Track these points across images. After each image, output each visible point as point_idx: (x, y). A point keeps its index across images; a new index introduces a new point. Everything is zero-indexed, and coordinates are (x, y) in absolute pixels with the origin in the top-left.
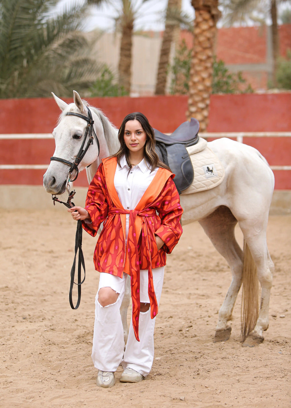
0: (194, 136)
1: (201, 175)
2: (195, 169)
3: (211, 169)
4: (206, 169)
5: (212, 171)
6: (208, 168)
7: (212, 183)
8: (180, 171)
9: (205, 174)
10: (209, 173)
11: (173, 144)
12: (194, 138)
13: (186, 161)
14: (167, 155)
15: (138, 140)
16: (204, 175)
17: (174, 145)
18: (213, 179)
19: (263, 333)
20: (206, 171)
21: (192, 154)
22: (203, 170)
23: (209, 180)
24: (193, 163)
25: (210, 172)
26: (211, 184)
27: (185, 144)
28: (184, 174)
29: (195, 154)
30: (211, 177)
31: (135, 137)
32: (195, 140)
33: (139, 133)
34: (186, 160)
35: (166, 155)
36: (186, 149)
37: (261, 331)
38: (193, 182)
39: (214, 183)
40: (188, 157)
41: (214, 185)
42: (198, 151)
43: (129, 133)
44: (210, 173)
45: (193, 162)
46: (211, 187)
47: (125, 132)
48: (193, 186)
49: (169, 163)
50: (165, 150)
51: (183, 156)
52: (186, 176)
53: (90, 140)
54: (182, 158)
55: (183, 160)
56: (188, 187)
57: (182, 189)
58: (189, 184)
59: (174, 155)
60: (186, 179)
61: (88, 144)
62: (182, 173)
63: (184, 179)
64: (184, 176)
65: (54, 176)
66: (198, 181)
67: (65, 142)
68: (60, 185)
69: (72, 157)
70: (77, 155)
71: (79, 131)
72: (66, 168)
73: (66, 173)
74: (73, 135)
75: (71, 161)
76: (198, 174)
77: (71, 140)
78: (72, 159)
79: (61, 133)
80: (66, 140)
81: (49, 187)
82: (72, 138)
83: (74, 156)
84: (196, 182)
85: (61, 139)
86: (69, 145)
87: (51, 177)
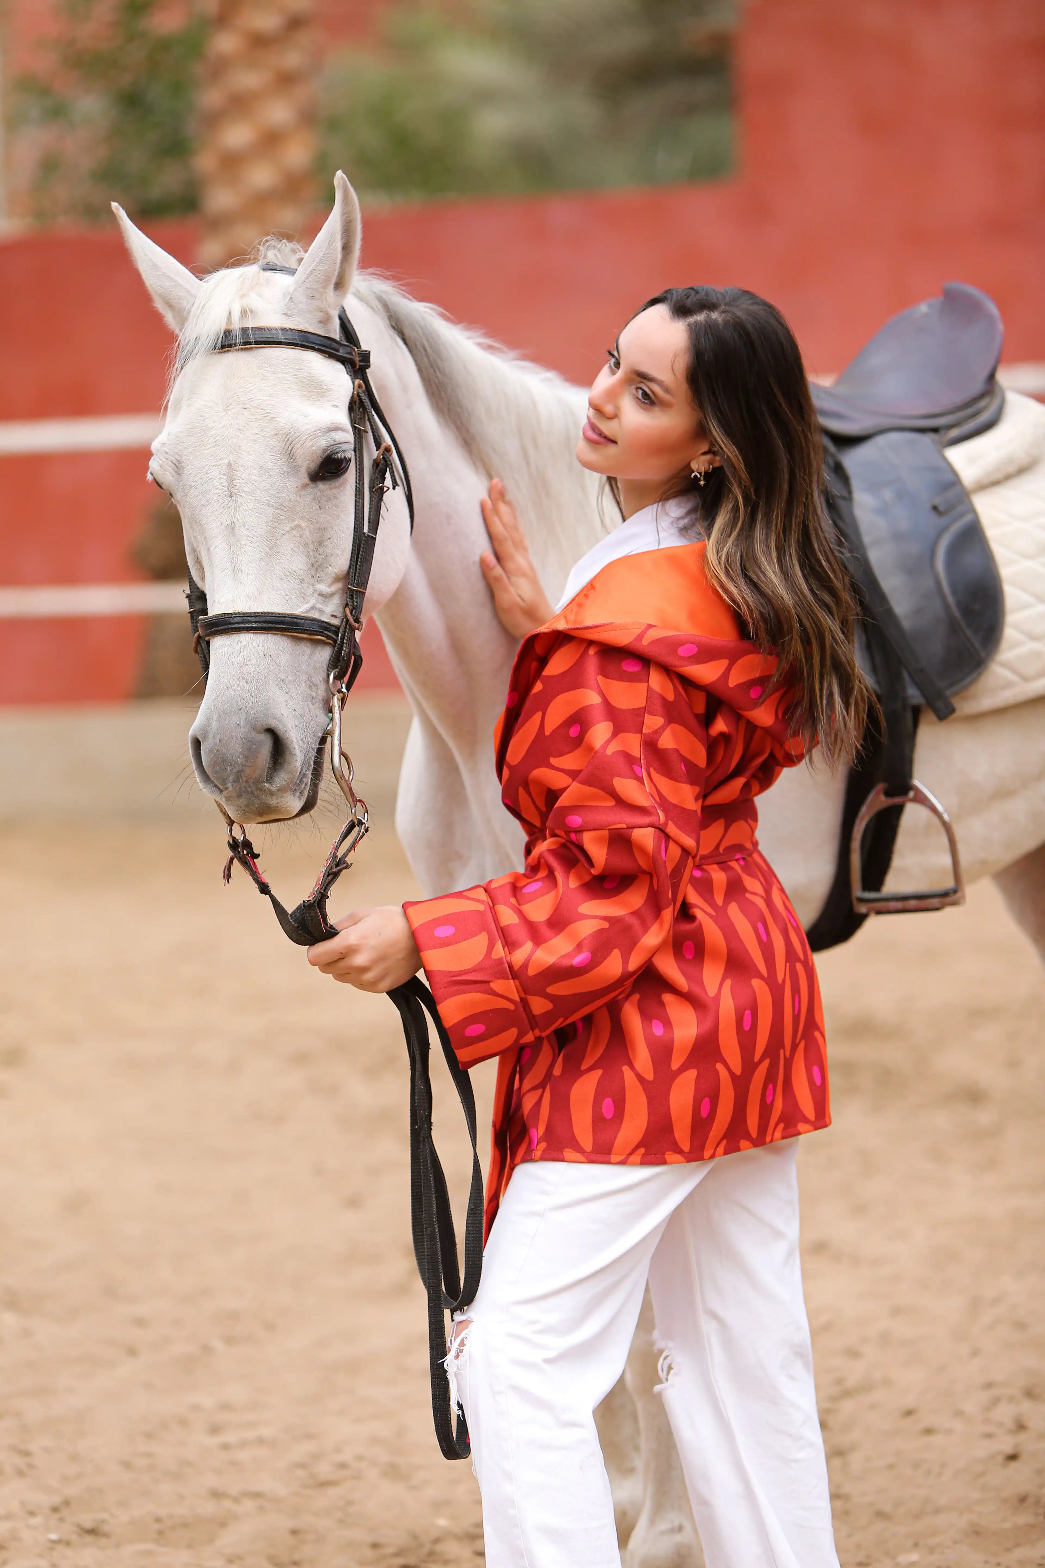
0: (978, 386)
2: (1006, 572)
8: (929, 583)
11: (871, 431)
12: (982, 396)
13: (957, 527)
14: (849, 498)
17: (880, 440)
21: (986, 486)
27: (935, 430)
28: (950, 599)
29: (995, 483)
32: (986, 407)
34: (954, 520)
35: (845, 494)
36: (945, 459)
38: (1004, 644)
42: (1011, 469)
45: (991, 533)
48: (1004, 665)
49: (867, 539)
50: (839, 470)
51: (937, 501)
52: (967, 611)
53: (381, 467)
54: (935, 508)
55: (942, 521)
56: (980, 675)
57: (951, 685)
58: (983, 654)
59: (888, 494)
60: (968, 632)
61: (378, 494)
62: (943, 596)
63: (953, 627)
64: (957, 614)
65: (273, 723)
66: (1033, 637)
67: (270, 511)
68: (305, 763)
69: (323, 587)
70: (345, 572)
71: (336, 429)
72: (306, 657)
73: (312, 685)
74: (314, 466)
75: (321, 611)
76: (1026, 598)
77: (303, 493)
78: (325, 597)
79: (226, 461)
80: (272, 502)
81: (252, 793)
82: (306, 480)
83: (330, 580)
84: (1016, 645)
85: (236, 501)
86: (296, 522)
87: (254, 734)
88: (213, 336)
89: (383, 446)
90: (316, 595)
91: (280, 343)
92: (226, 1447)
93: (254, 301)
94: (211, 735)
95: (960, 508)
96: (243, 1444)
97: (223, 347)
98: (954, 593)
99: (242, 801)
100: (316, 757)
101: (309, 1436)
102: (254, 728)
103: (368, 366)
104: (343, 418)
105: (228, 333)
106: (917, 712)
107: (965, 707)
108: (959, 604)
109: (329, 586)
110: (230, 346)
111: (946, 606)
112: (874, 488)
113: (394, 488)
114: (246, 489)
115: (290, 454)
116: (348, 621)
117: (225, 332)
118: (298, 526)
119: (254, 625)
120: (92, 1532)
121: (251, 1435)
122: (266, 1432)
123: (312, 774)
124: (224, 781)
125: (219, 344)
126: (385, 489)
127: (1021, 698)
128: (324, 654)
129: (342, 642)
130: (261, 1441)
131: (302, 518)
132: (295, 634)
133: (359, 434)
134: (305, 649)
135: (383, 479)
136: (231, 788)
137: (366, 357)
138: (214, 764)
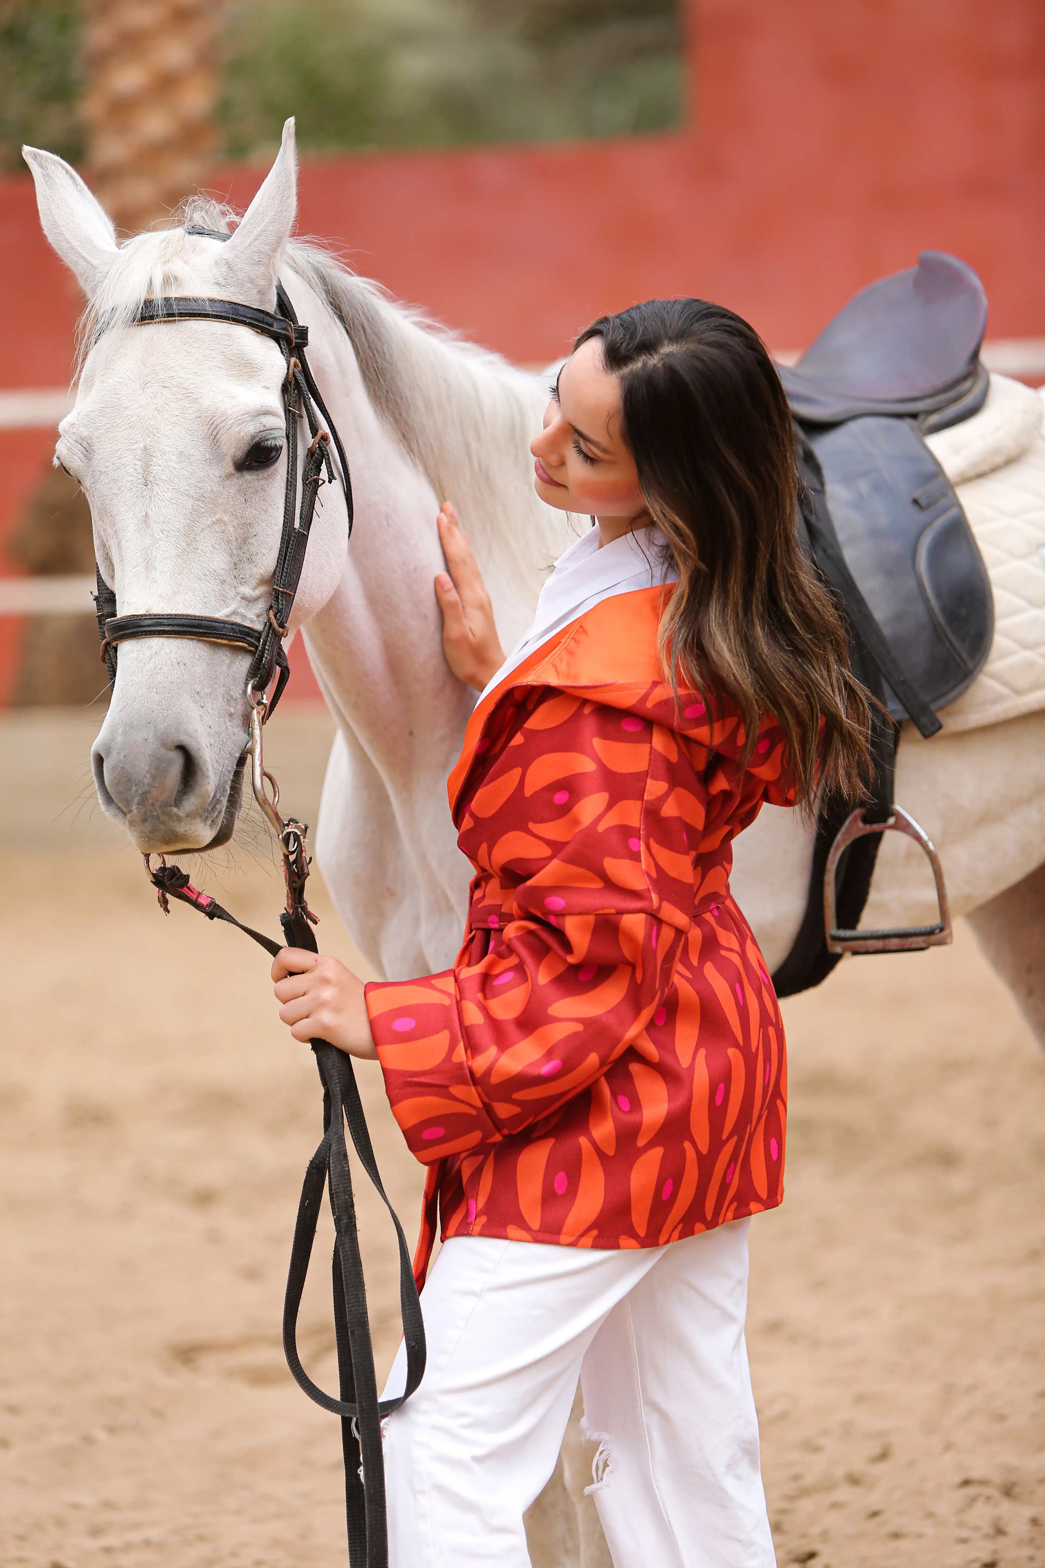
0: (961, 366)
2: (994, 573)
8: (911, 585)
11: (843, 417)
12: (964, 378)
13: (939, 524)
14: (823, 490)
21: (971, 478)
27: (915, 416)
28: (935, 606)
29: (983, 474)
32: (969, 391)
34: (937, 517)
36: (926, 447)
38: (994, 653)
40: (944, 495)
42: (997, 460)
45: (978, 530)
49: (841, 537)
50: (810, 459)
51: (917, 494)
52: (953, 617)
53: (317, 457)
54: (916, 502)
55: (924, 517)
56: (967, 688)
57: (935, 699)
58: (970, 665)
59: (864, 486)
60: (953, 639)
61: (313, 487)
62: (926, 601)
63: (938, 635)
64: (942, 620)
65: (185, 740)
66: (1025, 646)
67: (189, 503)
68: (220, 787)
69: (247, 590)
70: (271, 574)
71: (267, 413)
72: (224, 668)
73: (230, 700)
74: (240, 454)
75: (244, 617)
76: (1016, 601)
77: (227, 483)
78: (249, 601)
79: (142, 445)
80: (192, 493)
81: (158, 817)
82: (231, 469)
83: (254, 582)
84: (1006, 653)
85: (152, 490)
86: (218, 516)
87: (163, 751)
88: (132, 307)
89: (320, 433)
90: (239, 598)
91: (206, 316)
92: (108, 1551)
93: (178, 267)
94: (115, 752)
95: (944, 502)
96: (128, 1548)
97: (143, 319)
98: (939, 596)
99: (148, 827)
100: (233, 781)
102: (164, 744)
103: (306, 344)
104: (274, 401)
105: (148, 303)
106: (898, 729)
107: (952, 723)
108: (943, 609)
109: (254, 589)
110: (152, 318)
111: (930, 611)
112: (848, 479)
113: (330, 482)
114: (164, 477)
115: (214, 439)
116: (271, 625)
117: (145, 302)
118: (220, 521)
119: (167, 628)
121: (135, 1537)
122: (153, 1534)
123: (229, 801)
124: (128, 803)
125: (139, 316)
126: (320, 482)
127: (1012, 714)
128: (244, 663)
129: (264, 648)
131: (225, 512)
132: (213, 639)
133: (291, 418)
134: (224, 657)
135: (319, 471)
136: (135, 812)
137: (303, 333)
138: (117, 783)
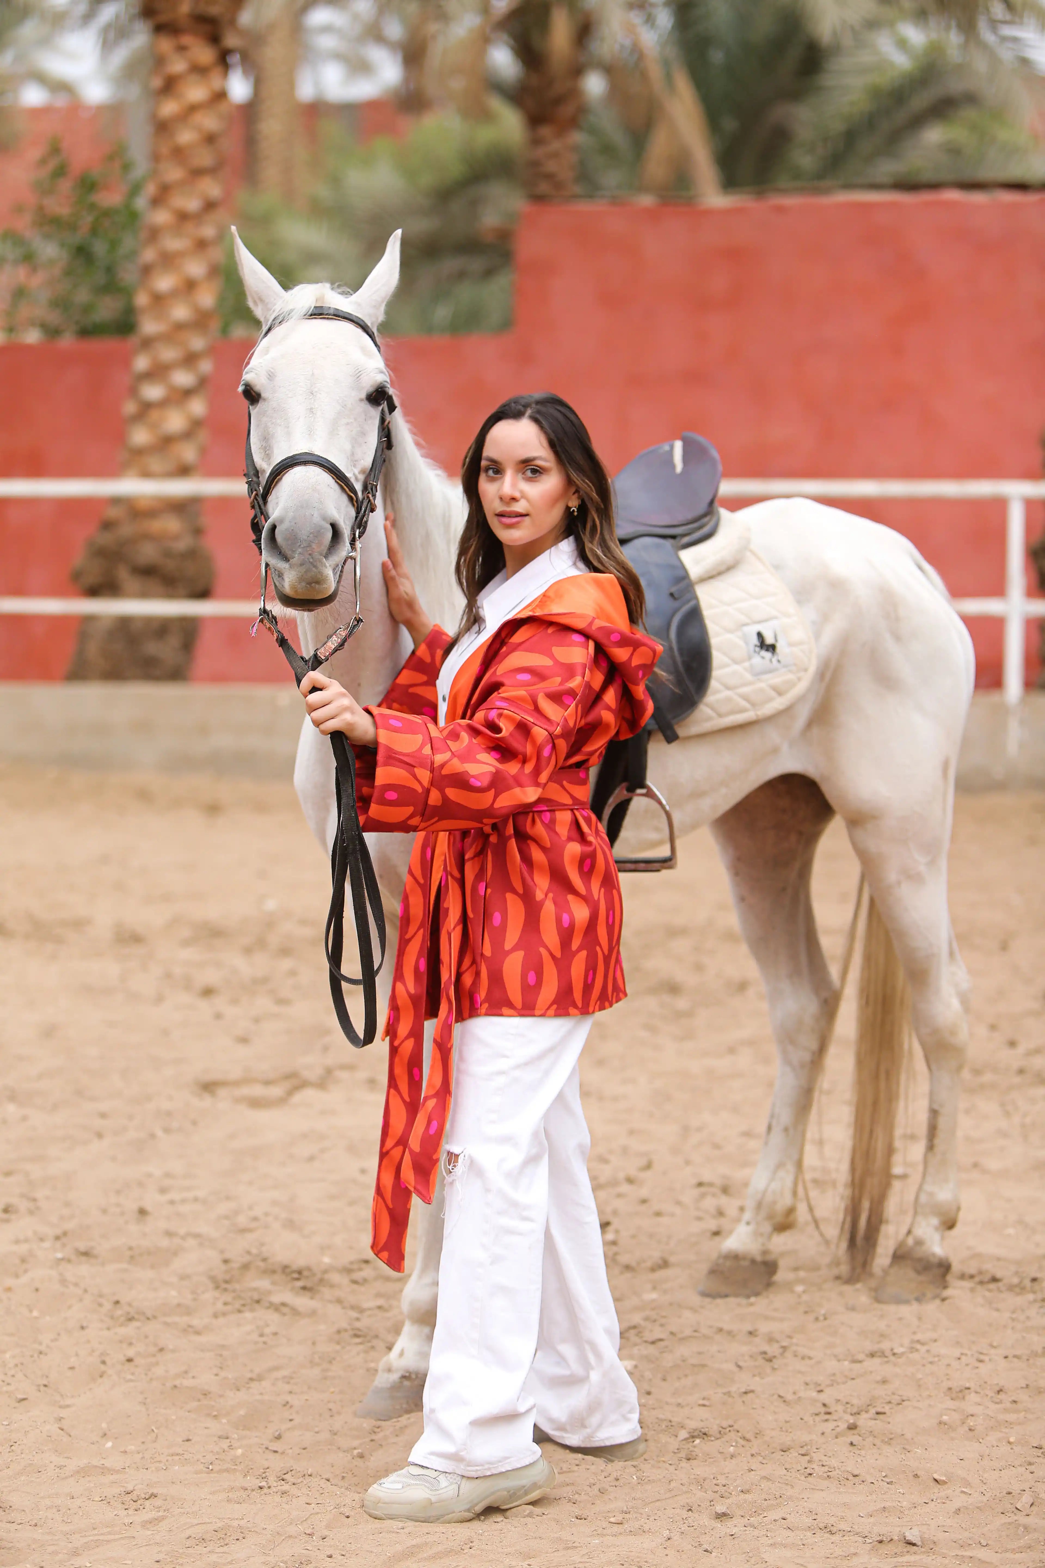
1: (735, 662)
2: (714, 641)
3: (769, 640)
4: (755, 640)
5: (772, 648)
6: (760, 635)
7: (773, 694)
9: (750, 658)
10: (763, 658)
12: (705, 515)
13: (684, 609)
15: (528, 500)
16: (747, 664)
17: (638, 541)
18: (776, 679)
19: (943, 1238)
20: (752, 648)
21: (702, 580)
22: (741, 643)
23: (762, 685)
24: (708, 613)
25: (767, 650)
26: (770, 700)
27: (675, 537)
28: (679, 660)
29: (711, 578)
30: (770, 671)
31: (514, 485)
32: (707, 523)
33: (534, 471)
34: (683, 605)
36: (679, 559)
37: (937, 1237)
38: (710, 691)
39: (780, 693)
40: (688, 591)
41: (779, 703)
42: (722, 568)
43: (497, 469)
44: (767, 655)
46: (768, 709)
47: (484, 463)
48: (709, 706)
51: (673, 590)
52: (688, 667)
54: (672, 595)
55: (675, 604)
56: (693, 711)
57: (674, 717)
58: (695, 698)
60: (688, 681)
62: (673, 657)
63: (678, 678)
64: (682, 669)
65: (336, 520)
66: (728, 688)
69: (356, 472)
70: (369, 470)
72: (345, 505)
74: (372, 389)
76: (726, 660)
77: (359, 404)
78: (356, 478)
79: (311, 373)
81: (312, 563)
82: (364, 396)
83: (359, 469)
84: (717, 692)
85: (316, 396)
86: (351, 421)
87: (323, 523)
92: (172, 1202)
94: (287, 521)
95: (688, 596)
96: (184, 1201)
98: (681, 655)
99: (304, 568)
101: (228, 1198)
102: (324, 519)
106: (650, 733)
107: (683, 732)
108: (684, 662)
109: (359, 473)
111: (675, 663)
114: (324, 390)
117: (315, 307)
120: (86, 1254)
121: (189, 1195)
122: (199, 1194)
124: (293, 552)
128: (352, 510)
130: (196, 1200)
136: (296, 558)
138: (288, 540)
